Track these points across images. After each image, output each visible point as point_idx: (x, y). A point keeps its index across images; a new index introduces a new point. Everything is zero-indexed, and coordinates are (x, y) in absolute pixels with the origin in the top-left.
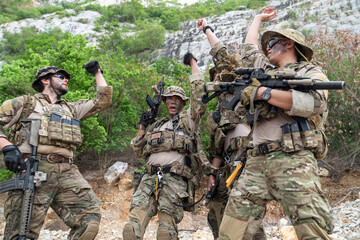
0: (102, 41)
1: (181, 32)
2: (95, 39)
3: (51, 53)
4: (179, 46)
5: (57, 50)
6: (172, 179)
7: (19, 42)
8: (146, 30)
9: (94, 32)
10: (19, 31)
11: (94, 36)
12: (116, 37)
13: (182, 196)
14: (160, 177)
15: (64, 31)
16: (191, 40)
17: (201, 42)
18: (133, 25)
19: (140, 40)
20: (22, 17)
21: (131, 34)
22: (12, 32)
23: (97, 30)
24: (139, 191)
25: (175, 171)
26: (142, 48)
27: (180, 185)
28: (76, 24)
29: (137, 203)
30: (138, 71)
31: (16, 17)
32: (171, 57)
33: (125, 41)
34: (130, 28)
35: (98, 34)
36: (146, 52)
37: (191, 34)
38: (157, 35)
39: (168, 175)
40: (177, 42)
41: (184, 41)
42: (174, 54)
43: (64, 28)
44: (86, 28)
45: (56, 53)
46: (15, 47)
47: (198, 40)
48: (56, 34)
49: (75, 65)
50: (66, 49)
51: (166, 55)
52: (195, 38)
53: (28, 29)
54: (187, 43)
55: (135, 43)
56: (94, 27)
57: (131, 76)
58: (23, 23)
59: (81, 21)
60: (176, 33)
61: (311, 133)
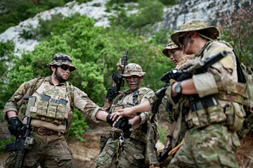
0: (111, 19)
1: (177, 6)
2: (106, 19)
3: (69, 34)
4: (176, 19)
5: (73, 32)
6: (131, 143)
7: (50, 26)
8: (147, 8)
9: (105, 13)
10: (50, 18)
11: (105, 16)
12: (123, 16)
13: (138, 158)
14: (121, 141)
15: (82, 15)
16: (187, 12)
17: (196, 13)
18: (136, 4)
19: (143, 16)
20: (51, 7)
21: (135, 11)
22: (45, 19)
23: (108, 11)
24: (104, 152)
25: (134, 137)
26: (144, 22)
27: (137, 148)
28: (91, 8)
29: (102, 163)
30: (136, 44)
31: (47, 7)
32: (169, 29)
33: (129, 18)
34: (134, 7)
35: (108, 14)
36: (148, 26)
37: (186, 7)
38: (157, 11)
39: (128, 139)
40: (174, 15)
41: (181, 13)
42: (172, 25)
43: (82, 12)
44: (99, 10)
45: (72, 34)
46: (47, 30)
47: (193, 11)
48: (76, 18)
49: (86, 42)
50: (79, 30)
51: (165, 27)
52: (191, 10)
53: (56, 15)
54: (183, 15)
55: (138, 19)
56: (105, 9)
57: (130, 48)
58: (53, 12)
59: (95, 5)
60: (173, 7)
61: (215, 108)
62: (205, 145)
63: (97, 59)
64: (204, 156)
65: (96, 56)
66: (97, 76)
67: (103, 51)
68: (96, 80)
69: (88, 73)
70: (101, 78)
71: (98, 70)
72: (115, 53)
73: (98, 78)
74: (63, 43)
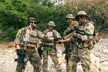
61: (85, 43)
62: (82, 53)
63: (24, 11)
64: (82, 56)
65: (23, 9)
66: (25, 17)
67: (26, 8)
68: (25, 19)
69: (21, 16)
70: (26, 18)
71: (25, 15)
72: (31, 9)
73: (25, 18)
74: (10, 4)
